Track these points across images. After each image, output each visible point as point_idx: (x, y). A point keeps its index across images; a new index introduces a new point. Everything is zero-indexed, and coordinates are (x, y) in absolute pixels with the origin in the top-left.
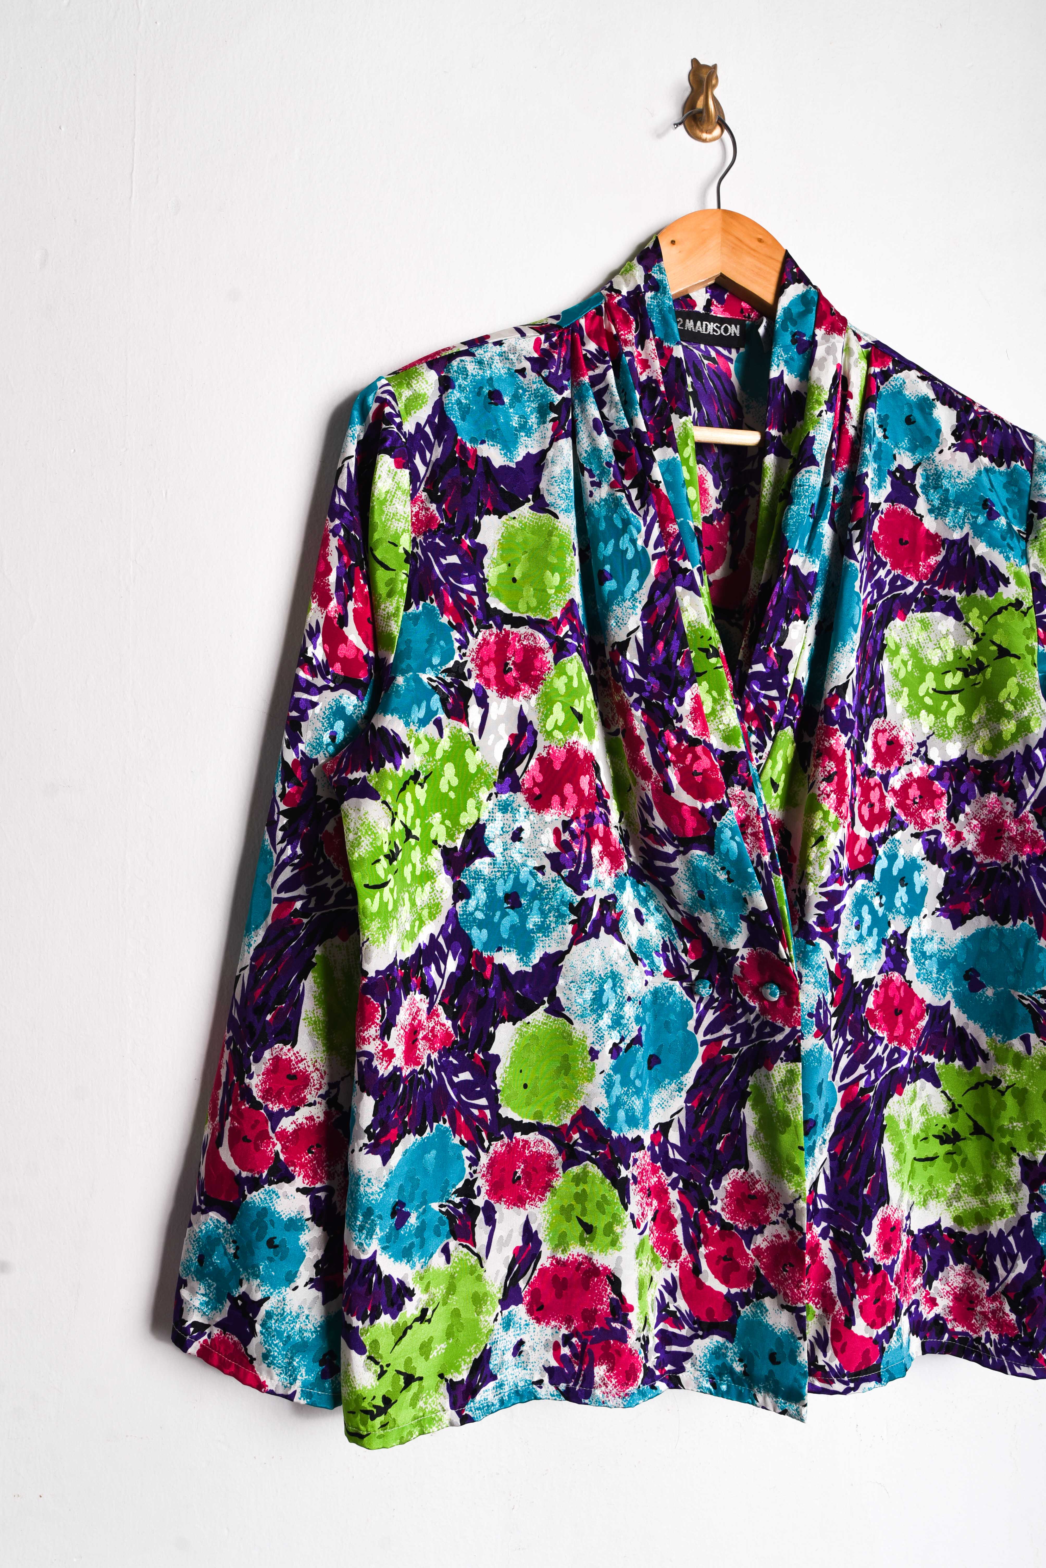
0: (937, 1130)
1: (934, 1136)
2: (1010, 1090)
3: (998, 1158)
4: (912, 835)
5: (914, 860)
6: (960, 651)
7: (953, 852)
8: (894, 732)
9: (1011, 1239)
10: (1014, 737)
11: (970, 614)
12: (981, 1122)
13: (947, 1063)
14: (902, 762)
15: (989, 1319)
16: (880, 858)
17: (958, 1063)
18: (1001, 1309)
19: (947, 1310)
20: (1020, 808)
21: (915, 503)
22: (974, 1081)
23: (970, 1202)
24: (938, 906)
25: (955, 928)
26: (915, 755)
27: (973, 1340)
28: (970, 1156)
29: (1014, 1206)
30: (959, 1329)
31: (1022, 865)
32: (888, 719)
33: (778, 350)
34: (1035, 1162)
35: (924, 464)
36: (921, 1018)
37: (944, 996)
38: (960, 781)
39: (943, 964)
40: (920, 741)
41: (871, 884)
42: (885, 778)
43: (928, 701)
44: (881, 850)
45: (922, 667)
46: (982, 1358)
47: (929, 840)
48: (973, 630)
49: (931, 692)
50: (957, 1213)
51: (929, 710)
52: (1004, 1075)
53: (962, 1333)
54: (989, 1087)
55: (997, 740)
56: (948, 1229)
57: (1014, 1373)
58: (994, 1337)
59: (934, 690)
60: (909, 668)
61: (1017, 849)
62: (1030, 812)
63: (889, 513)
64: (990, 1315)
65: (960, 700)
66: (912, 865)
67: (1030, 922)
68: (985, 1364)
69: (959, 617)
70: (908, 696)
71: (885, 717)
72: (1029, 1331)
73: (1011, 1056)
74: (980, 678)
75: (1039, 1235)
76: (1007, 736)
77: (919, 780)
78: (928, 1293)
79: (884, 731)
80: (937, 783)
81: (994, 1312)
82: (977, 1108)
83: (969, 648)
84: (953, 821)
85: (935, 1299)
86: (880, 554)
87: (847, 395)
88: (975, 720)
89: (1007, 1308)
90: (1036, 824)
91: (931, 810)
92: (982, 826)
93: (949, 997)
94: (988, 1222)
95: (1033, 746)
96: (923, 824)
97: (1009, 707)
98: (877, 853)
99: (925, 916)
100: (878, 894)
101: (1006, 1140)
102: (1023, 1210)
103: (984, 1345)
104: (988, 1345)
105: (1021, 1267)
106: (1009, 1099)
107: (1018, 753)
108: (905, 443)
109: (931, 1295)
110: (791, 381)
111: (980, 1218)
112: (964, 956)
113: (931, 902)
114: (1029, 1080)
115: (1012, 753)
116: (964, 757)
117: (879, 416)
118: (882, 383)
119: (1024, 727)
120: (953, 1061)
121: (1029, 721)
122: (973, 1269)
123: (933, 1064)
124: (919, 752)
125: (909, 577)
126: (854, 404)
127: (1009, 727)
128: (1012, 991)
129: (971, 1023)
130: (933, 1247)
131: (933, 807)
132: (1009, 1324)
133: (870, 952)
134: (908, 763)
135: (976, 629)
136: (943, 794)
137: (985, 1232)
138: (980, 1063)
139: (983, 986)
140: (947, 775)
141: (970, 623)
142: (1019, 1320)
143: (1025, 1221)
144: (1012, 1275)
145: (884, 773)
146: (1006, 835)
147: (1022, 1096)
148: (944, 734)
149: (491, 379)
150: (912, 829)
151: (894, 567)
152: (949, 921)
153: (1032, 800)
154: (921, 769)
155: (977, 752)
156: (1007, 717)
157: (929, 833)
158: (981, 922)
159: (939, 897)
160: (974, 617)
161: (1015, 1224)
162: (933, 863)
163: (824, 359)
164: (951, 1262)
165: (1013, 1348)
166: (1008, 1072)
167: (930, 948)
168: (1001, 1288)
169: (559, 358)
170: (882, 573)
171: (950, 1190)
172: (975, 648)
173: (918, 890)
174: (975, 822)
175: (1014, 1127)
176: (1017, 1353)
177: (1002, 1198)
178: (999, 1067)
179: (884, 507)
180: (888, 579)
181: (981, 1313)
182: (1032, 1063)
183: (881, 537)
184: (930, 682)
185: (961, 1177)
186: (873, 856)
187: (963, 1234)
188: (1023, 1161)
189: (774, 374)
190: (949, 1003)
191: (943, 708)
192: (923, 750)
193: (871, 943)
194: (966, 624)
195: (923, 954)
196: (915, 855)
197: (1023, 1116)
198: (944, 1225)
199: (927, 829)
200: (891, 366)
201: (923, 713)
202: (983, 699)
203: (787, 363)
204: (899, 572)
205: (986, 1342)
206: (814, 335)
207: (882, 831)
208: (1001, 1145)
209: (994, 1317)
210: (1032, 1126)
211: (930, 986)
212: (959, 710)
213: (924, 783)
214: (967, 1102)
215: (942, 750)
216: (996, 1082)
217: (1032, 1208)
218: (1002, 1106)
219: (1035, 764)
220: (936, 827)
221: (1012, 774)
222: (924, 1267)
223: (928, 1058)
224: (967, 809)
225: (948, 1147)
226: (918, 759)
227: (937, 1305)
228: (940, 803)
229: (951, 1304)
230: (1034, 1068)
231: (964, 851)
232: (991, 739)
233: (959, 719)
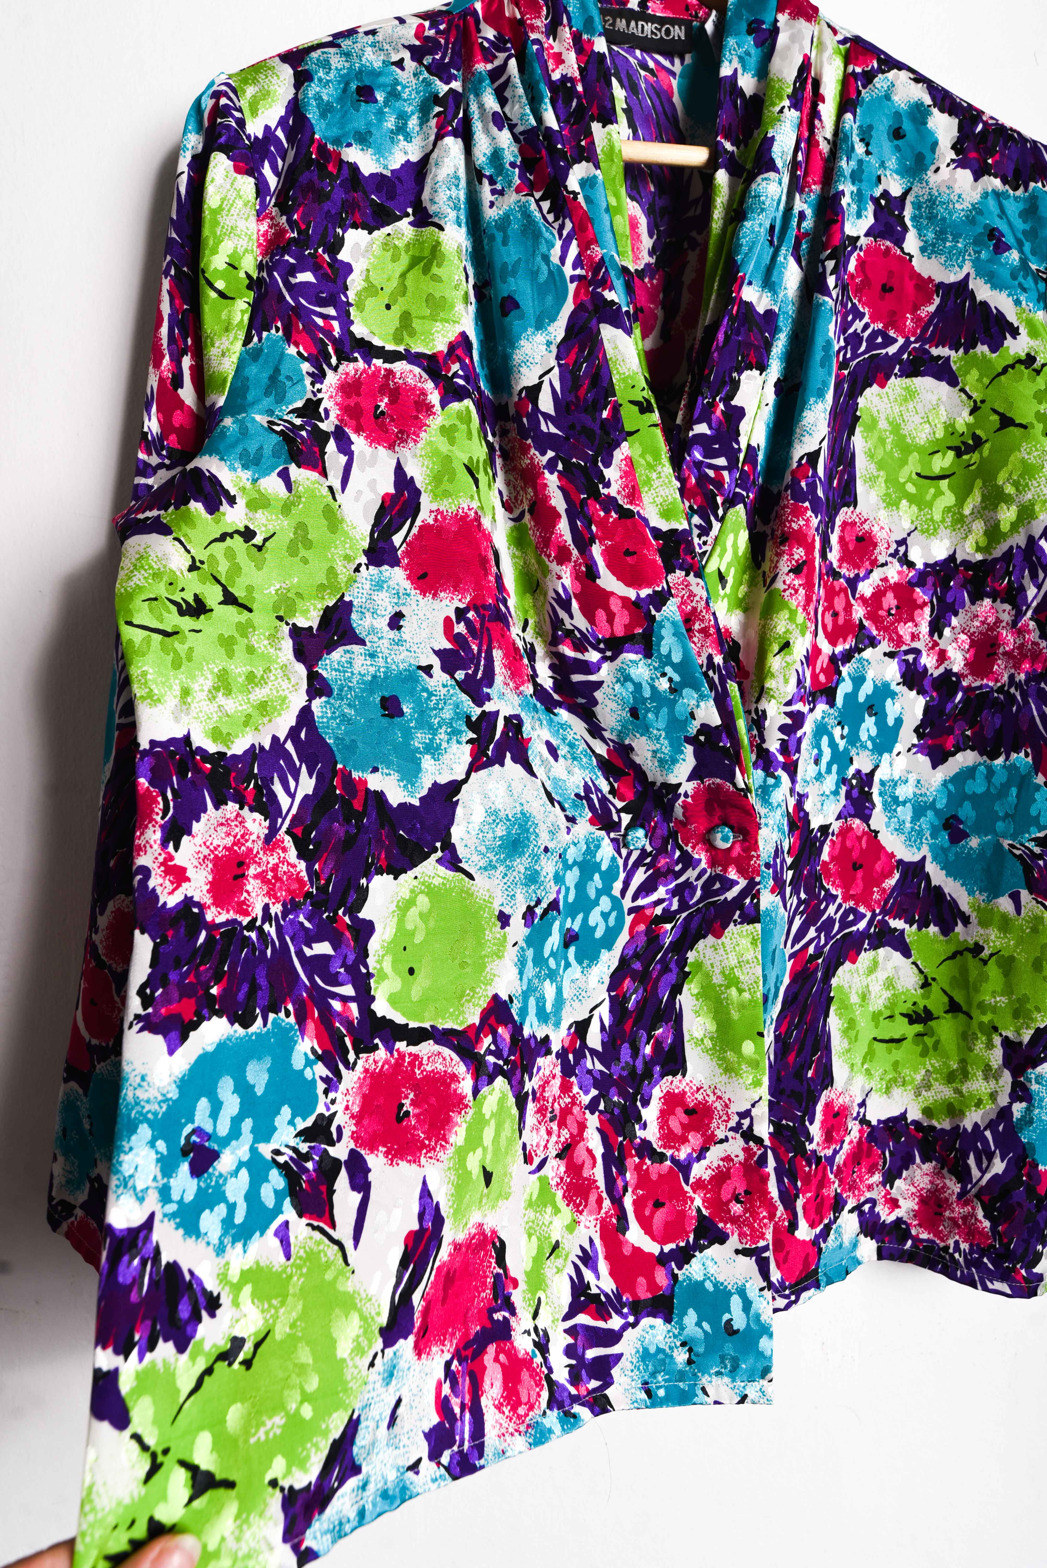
0: (907, 1008)
1: (902, 1015)
2: (994, 958)
3: (977, 1039)
4: (885, 654)
5: (886, 685)
6: (953, 425)
7: (935, 675)
8: (866, 527)
9: (988, 1134)
10: (1014, 526)
11: (968, 377)
12: (959, 998)
13: (919, 929)
14: (874, 563)
15: (959, 1226)
16: (844, 680)
17: (933, 929)
18: (973, 1215)
19: (912, 1214)
20: (1019, 615)
21: (903, 240)
22: (952, 949)
23: (942, 1092)
24: (915, 741)
25: (934, 767)
26: (891, 555)
27: (940, 1249)
28: (942, 1038)
29: (993, 1096)
30: (924, 1236)
31: (1018, 686)
32: (858, 510)
33: (731, 42)
34: (1021, 1043)
35: (915, 188)
36: (890, 875)
37: (919, 849)
38: (946, 588)
39: (919, 811)
40: (899, 538)
41: (832, 711)
42: (853, 583)
43: (911, 488)
44: (845, 670)
45: (905, 448)
46: (949, 1270)
47: (907, 661)
48: (970, 397)
49: (914, 477)
50: (926, 1104)
51: (912, 499)
52: (987, 941)
53: (928, 1240)
54: (970, 956)
55: (993, 533)
56: (914, 1122)
57: (985, 1289)
58: (964, 1246)
59: (918, 474)
60: (888, 447)
61: (1014, 667)
62: (1031, 619)
63: (869, 250)
64: (960, 1222)
65: (950, 487)
66: (883, 692)
67: (1027, 755)
68: (952, 1277)
69: (953, 381)
70: (886, 482)
71: (855, 507)
72: (1005, 1241)
73: (997, 918)
74: (975, 457)
75: (1021, 1129)
76: (1005, 527)
77: (897, 588)
78: (888, 1193)
79: (854, 524)
80: (918, 590)
81: (965, 1218)
82: (953, 981)
83: (963, 419)
84: (936, 637)
85: (897, 1200)
86: (856, 301)
87: (818, 97)
88: (967, 511)
89: (980, 1214)
90: (1038, 633)
91: (910, 624)
92: (972, 641)
93: (925, 851)
94: (962, 1114)
95: (1037, 537)
96: (899, 641)
97: (1009, 489)
98: (839, 673)
99: (899, 753)
100: (839, 723)
101: (986, 1019)
102: (1004, 1100)
103: (952, 1256)
104: (957, 1255)
105: (998, 1166)
106: (993, 970)
107: (1018, 547)
108: (892, 162)
109: (893, 1196)
110: (747, 83)
111: (953, 1111)
112: (944, 801)
113: (907, 737)
114: (1017, 945)
115: (1011, 547)
116: (952, 558)
117: (860, 127)
118: (864, 87)
119: (1026, 513)
120: (927, 926)
121: (1033, 505)
122: (942, 1168)
123: (903, 931)
124: (897, 551)
125: (892, 333)
126: (828, 110)
127: (1007, 515)
128: (1001, 840)
129: (950, 880)
130: (897, 1142)
131: (913, 620)
132: (982, 1232)
133: (828, 793)
134: (883, 565)
135: (975, 395)
136: (925, 604)
137: (958, 1126)
138: (959, 928)
139: (965, 835)
140: (930, 580)
141: (967, 389)
142: (993, 1228)
143: (1005, 1113)
144: (988, 1176)
145: (852, 576)
146: (1001, 650)
147: (1008, 965)
148: (930, 530)
149: (361, 72)
150: (885, 646)
151: (873, 319)
152: (927, 758)
153: (1035, 604)
154: (899, 573)
155: (969, 552)
156: (1006, 502)
157: (906, 653)
158: (965, 759)
159: (916, 730)
160: (972, 380)
161: (993, 1116)
162: (911, 689)
163: (787, 48)
164: (918, 1160)
165: (985, 1260)
166: (993, 937)
167: (904, 792)
168: (974, 1191)
169: (447, 43)
170: (858, 325)
171: (919, 1077)
172: (971, 420)
173: (891, 722)
174: (963, 637)
175: (996, 1002)
176: (990, 1266)
177: (978, 1086)
178: (982, 931)
179: (863, 241)
180: (866, 334)
181: (950, 1219)
182: (1022, 926)
183: (858, 280)
184: (913, 464)
185: (933, 1062)
186: (836, 677)
187: (932, 1128)
188: (1006, 1042)
189: (726, 71)
190: (924, 858)
191: (928, 497)
192: (902, 549)
193: (830, 782)
194: (963, 390)
195: (895, 799)
196: (888, 678)
197: (1008, 990)
198: (910, 1117)
199: (904, 648)
200: (876, 65)
201: (904, 503)
202: (979, 483)
203: (741, 59)
204: (881, 326)
205: (955, 1251)
206: (776, 21)
207: (847, 647)
208: (981, 1024)
209: (964, 1223)
210: (1019, 1000)
211: (903, 838)
212: (949, 499)
213: (903, 591)
214: (942, 975)
215: (926, 549)
216: (977, 949)
217: (1015, 1097)
218: (984, 978)
219: (1038, 559)
220: (915, 645)
221: (1010, 574)
222: (885, 1163)
223: (897, 924)
224: (954, 621)
225: (918, 1028)
226: (895, 561)
227: (899, 1207)
228: (922, 615)
229: (916, 1208)
230: (1023, 931)
231: (948, 673)
232: (986, 533)
233: (948, 510)
